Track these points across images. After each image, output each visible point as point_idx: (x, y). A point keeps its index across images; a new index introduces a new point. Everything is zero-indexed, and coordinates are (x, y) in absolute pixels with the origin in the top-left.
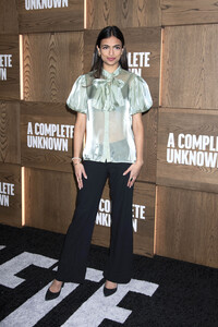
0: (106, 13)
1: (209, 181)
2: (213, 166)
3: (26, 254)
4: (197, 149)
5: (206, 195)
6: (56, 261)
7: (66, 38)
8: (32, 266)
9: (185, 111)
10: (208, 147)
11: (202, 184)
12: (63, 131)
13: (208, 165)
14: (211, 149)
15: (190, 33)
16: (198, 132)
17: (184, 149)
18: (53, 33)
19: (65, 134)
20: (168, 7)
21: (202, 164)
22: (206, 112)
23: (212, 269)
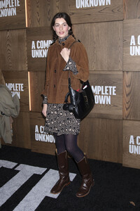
0: (38, 18)
1: (103, 112)
2: (104, 103)
5: (101, 120)
6: (16, 164)
7: (16, 33)
10: (100, 92)
11: (98, 114)
12: (17, 87)
13: (101, 103)
14: (103, 93)
15: (86, 28)
16: (94, 84)
18: (8, 30)
19: (18, 89)
21: (98, 103)
22: (96, 72)
23: (107, 163)
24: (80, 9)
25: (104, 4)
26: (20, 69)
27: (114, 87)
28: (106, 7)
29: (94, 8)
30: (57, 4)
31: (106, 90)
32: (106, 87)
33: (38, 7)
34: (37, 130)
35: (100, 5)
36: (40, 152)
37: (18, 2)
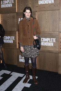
0: (22, 8)
1: (50, 49)
2: (50, 46)
3: (3, 70)
4: (46, 42)
5: (49, 53)
6: (11, 72)
7: (12, 14)
8: (5, 73)
9: (43, 32)
10: (49, 41)
11: (48, 50)
12: (11, 38)
13: (49, 46)
14: (50, 41)
15: (43, 13)
16: (46, 37)
17: (43, 42)
18: (8, 13)
19: (12, 39)
20: (37, 7)
21: (47, 45)
22: (48, 32)
23: (51, 72)
24: (40, 5)
25: (51, 3)
26: (13, 30)
27: (55, 39)
28: (52, 4)
29: (47, 4)
30: (30, 2)
31: (51, 40)
32: (51, 39)
33: (22, 3)
34: (20, 57)
35: (49, 3)
36: (21, 67)
37: (13, 1)
